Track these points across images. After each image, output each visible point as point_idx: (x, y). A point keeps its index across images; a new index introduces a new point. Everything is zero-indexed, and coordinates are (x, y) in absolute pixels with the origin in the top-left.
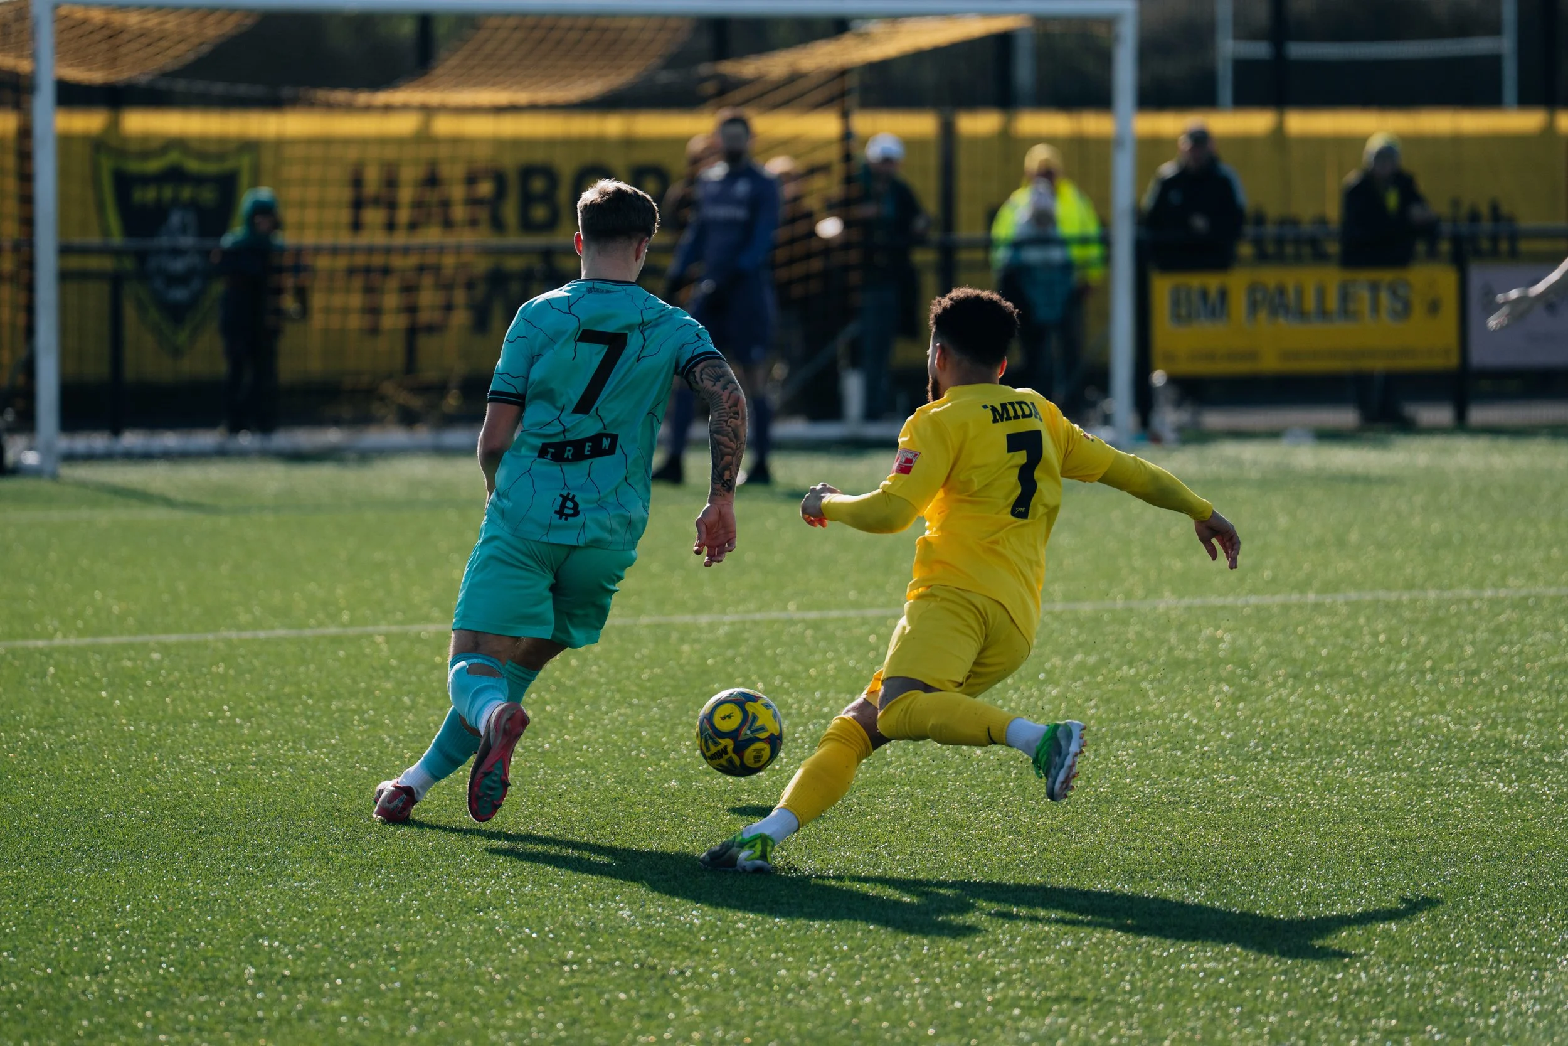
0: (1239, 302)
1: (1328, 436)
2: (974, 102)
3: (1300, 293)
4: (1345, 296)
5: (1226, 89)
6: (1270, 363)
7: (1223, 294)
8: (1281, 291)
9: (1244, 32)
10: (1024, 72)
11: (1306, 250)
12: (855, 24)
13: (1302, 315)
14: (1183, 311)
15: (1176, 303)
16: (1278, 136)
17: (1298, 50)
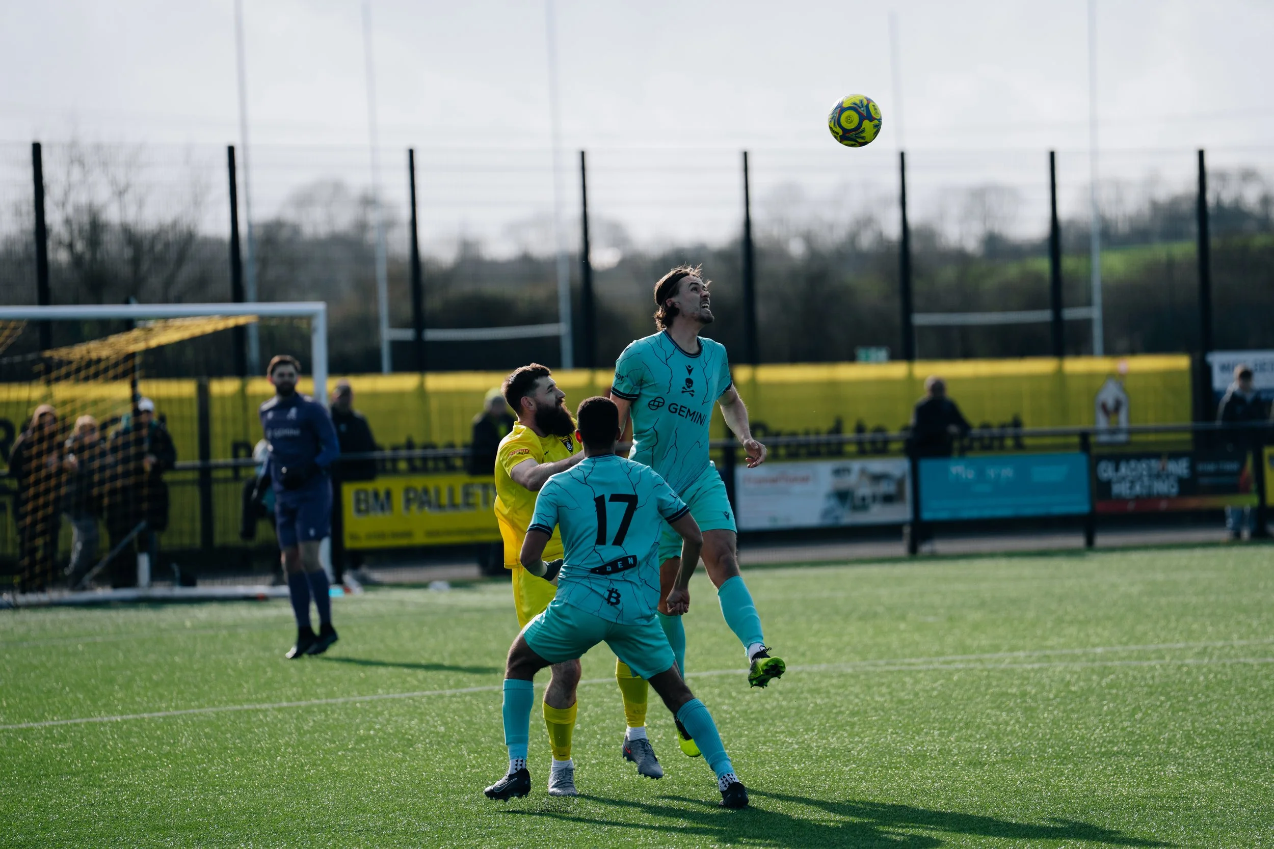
0: (398, 499)
1: (456, 584)
2: (221, 373)
3: (438, 492)
4: (467, 494)
5: (386, 362)
6: (420, 539)
7: (388, 494)
8: (426, 491)
9: (396, 323)
10: (253, 352)
11: (441, 465)
12: (141, 323)
13: (440, 507)
14: (363, 507)
15: (358, 501)
16: (422, 393)
17: (431, 335)
